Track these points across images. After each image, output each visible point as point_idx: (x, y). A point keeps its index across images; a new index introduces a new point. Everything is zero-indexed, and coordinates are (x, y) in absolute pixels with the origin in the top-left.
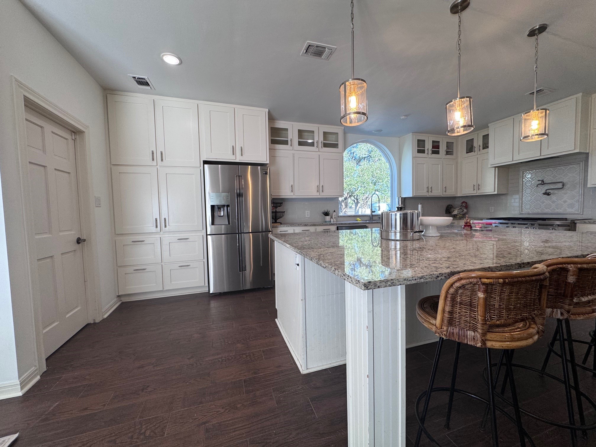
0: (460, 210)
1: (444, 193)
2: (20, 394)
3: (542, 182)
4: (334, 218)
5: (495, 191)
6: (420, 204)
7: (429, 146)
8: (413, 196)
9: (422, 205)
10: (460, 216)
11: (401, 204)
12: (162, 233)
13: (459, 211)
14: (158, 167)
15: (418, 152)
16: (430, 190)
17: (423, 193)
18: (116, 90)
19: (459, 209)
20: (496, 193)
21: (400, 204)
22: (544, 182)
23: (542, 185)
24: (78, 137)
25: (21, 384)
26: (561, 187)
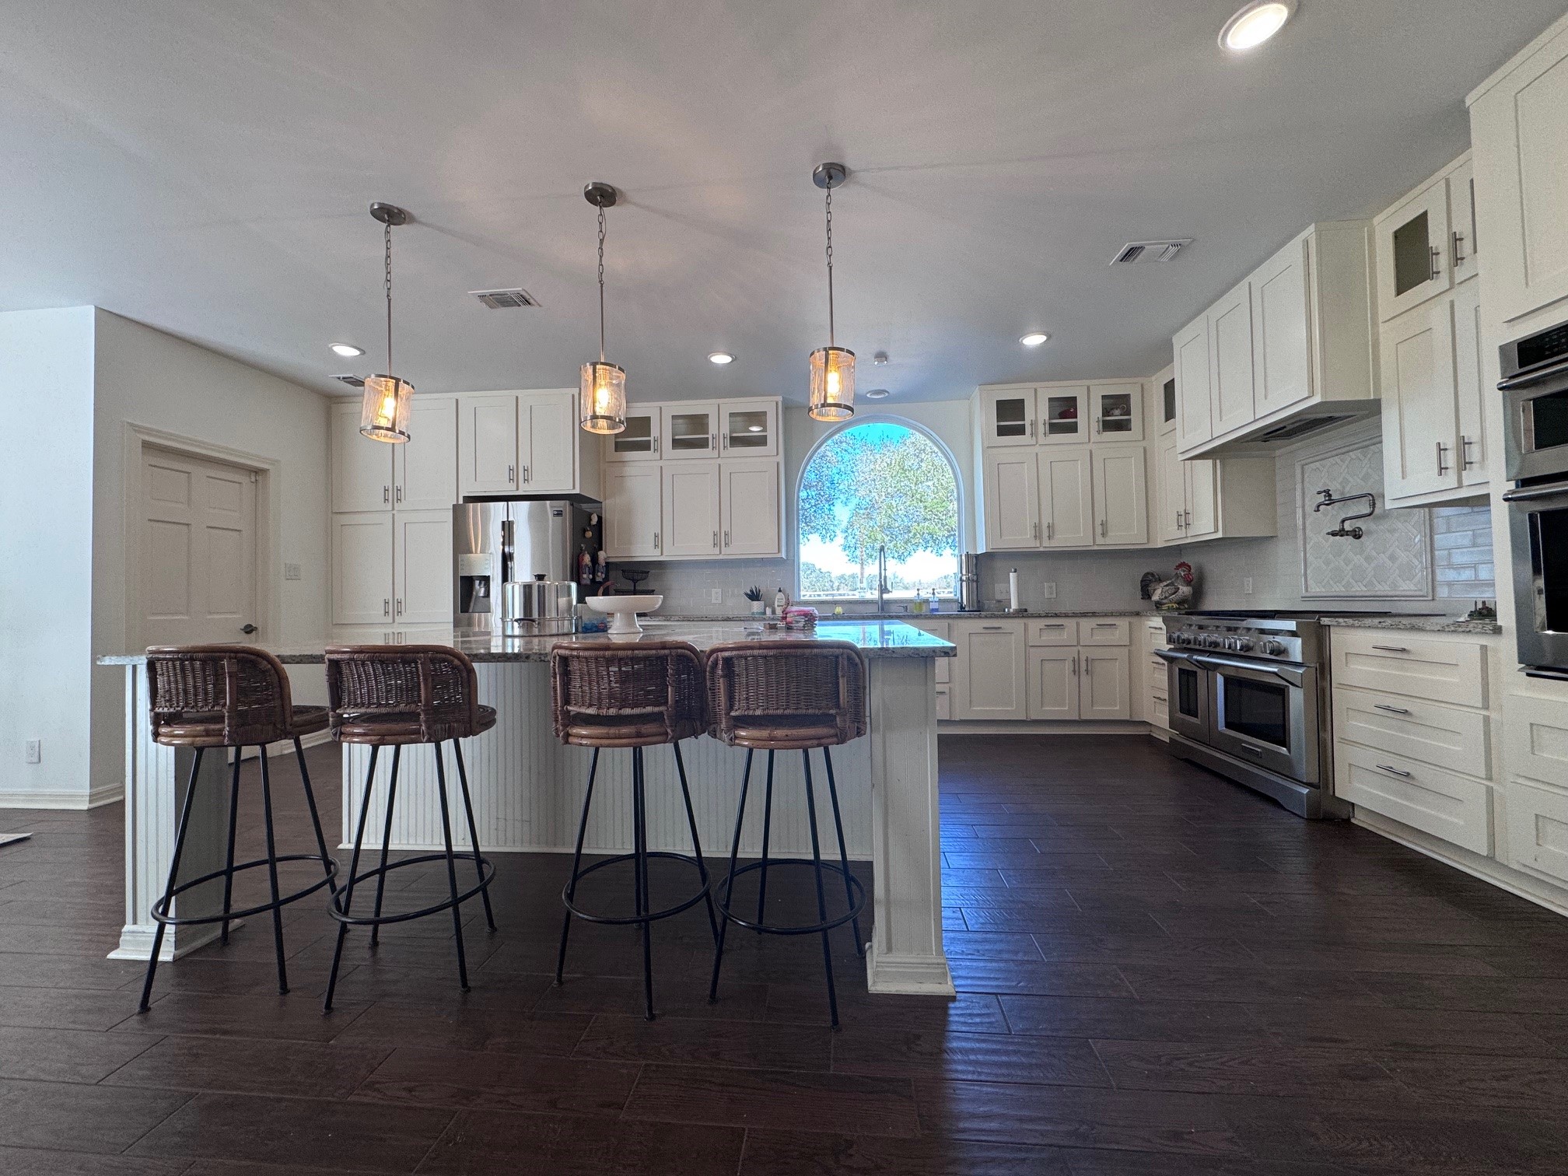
0: (1167, 588)
1: (1100, 540)
2: (85, 806)
3: (1325, 496)
4: (778, 606)
5: (1216, 531)
6: (1013, 570)
7: (1037, 413)
8: (989, 551)
9: (1018, 576)
10: (1170, 605)
11: (968, 572)
12: (395, 624)
13: (1164, 590)
14: (395, 512)
15: (999, 434)
16: (1045, 533)
17: (1025, 541)
18: (342, 396)
19: (1167, 586)
20: (1220, 535)
21: (964, 572)
22: (1330, 495)
23: (1327, 505)
24: (260, 478)
25: (90, 796)
26: (1367, 511)
